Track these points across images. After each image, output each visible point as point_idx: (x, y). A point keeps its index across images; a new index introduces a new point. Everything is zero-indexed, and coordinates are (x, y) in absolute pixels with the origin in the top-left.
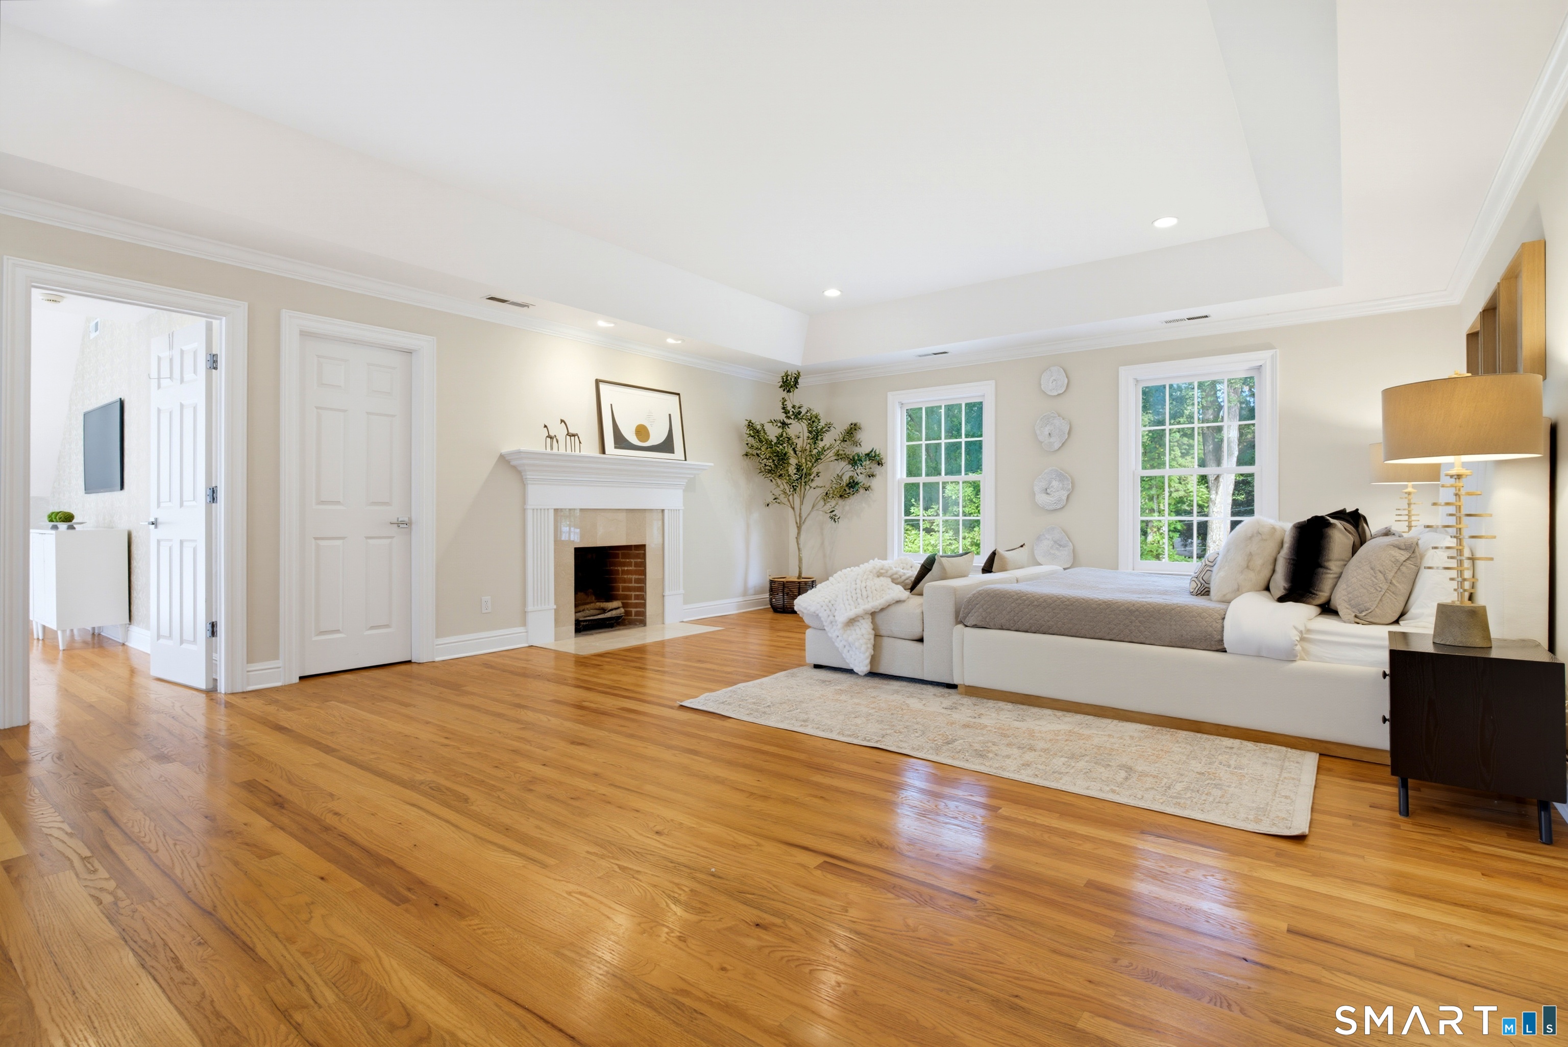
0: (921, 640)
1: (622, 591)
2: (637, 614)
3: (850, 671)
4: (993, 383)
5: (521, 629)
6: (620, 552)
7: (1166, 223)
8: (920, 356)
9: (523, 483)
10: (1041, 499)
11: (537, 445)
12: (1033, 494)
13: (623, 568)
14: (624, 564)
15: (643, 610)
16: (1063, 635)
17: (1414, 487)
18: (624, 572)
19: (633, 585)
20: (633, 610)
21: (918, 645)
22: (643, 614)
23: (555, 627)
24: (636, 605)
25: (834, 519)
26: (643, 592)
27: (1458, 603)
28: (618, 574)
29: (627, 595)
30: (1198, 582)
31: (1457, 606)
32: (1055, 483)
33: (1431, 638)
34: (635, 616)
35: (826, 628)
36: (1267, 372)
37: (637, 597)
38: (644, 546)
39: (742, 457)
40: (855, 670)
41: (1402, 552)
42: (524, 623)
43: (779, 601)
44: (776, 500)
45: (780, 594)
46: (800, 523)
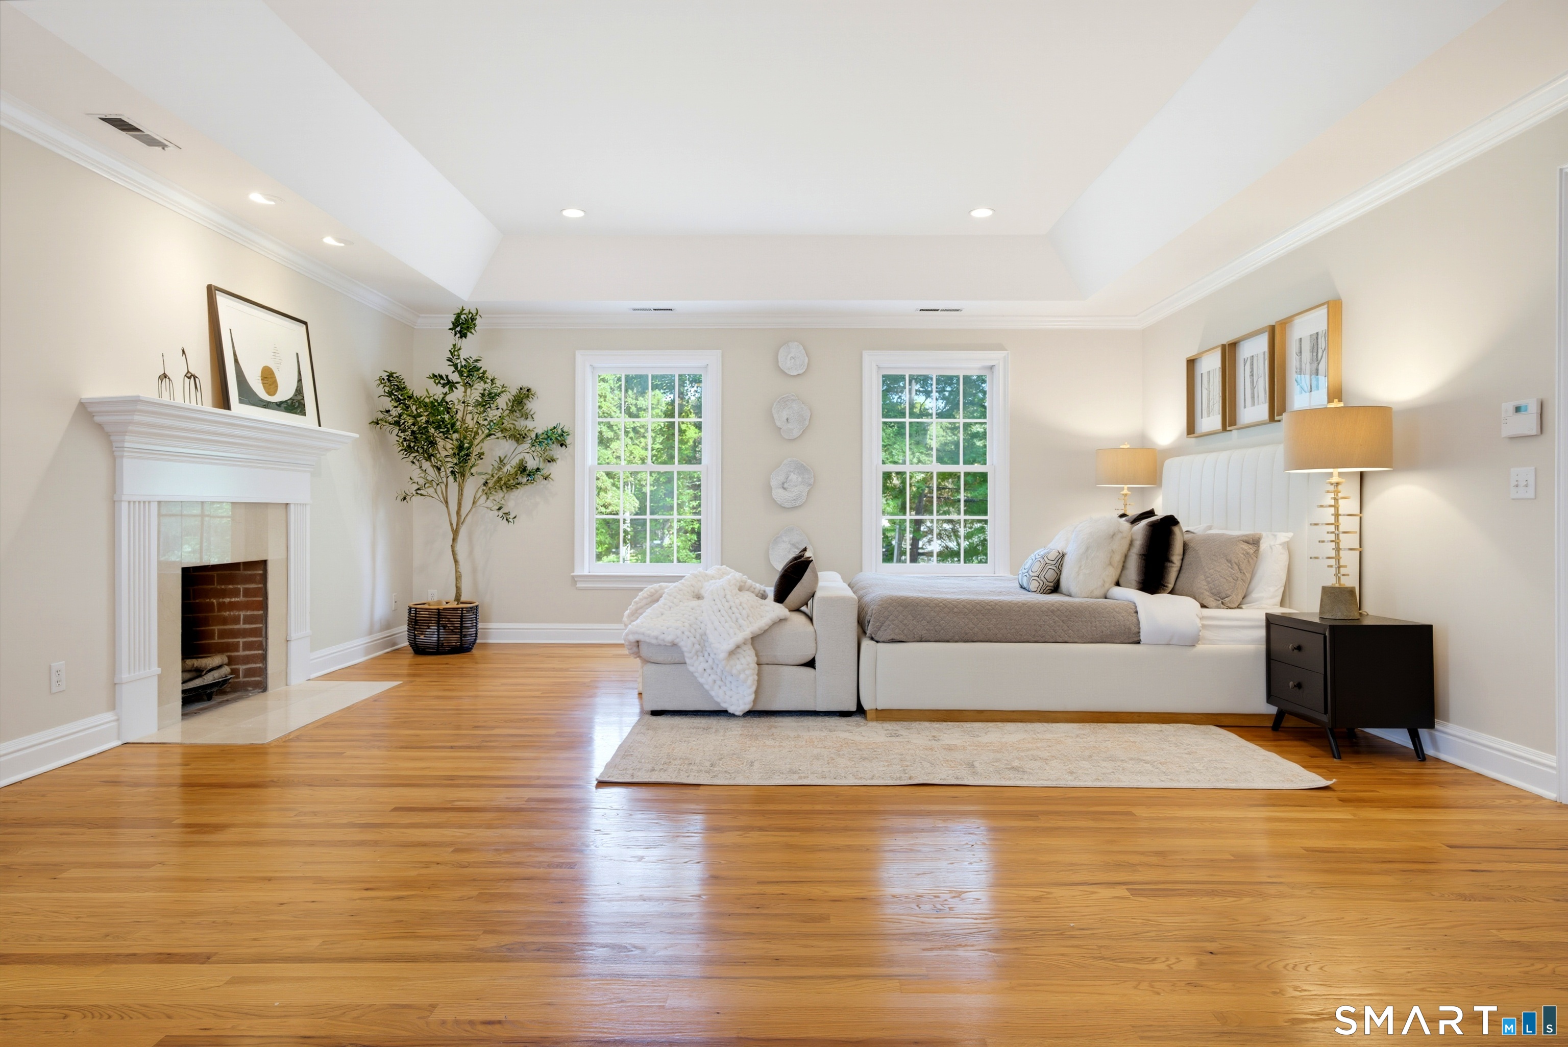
0: (811, 664)
1: (219, 638)
2: (249, 673)
3: (723, 713)
4: (719, 353)
5: (109, 716)
6: (215, 574)
7: (981, 213)
8: (635, 310)
9: (114, 455)
10: (779, 494)
11: (149, 391)
12: (770, 489)
13: (221, 600)
14: (224, 594)
15: (260, 665)
16: (987, 642)
17: (1129, 489)
18: (222, 606)
19: (242, 626)
20: (242, 668)
21: (809, 670)
22: (263, 672)
23: (158, 706)
24: (247, 660)
25: (506, 517)
26: (261, 636)
27: (1337, 585)
28: (212, 610)
29: (228, 644)
30: (1040, 581)
31: (1337, 588)
32: (793, 477)
33: (1318, 614)
34: (245, 676)
35: (687, 661)
36: (1000, 372)
37: (248, 646)
38: (265, 562)
39: (369, 425)
40: (731, 710)
41: (1250, 546)
42: (113, 705)
43: (435, 638)
44: (419, 492)
45: (434, 628)
46: (457, 525)
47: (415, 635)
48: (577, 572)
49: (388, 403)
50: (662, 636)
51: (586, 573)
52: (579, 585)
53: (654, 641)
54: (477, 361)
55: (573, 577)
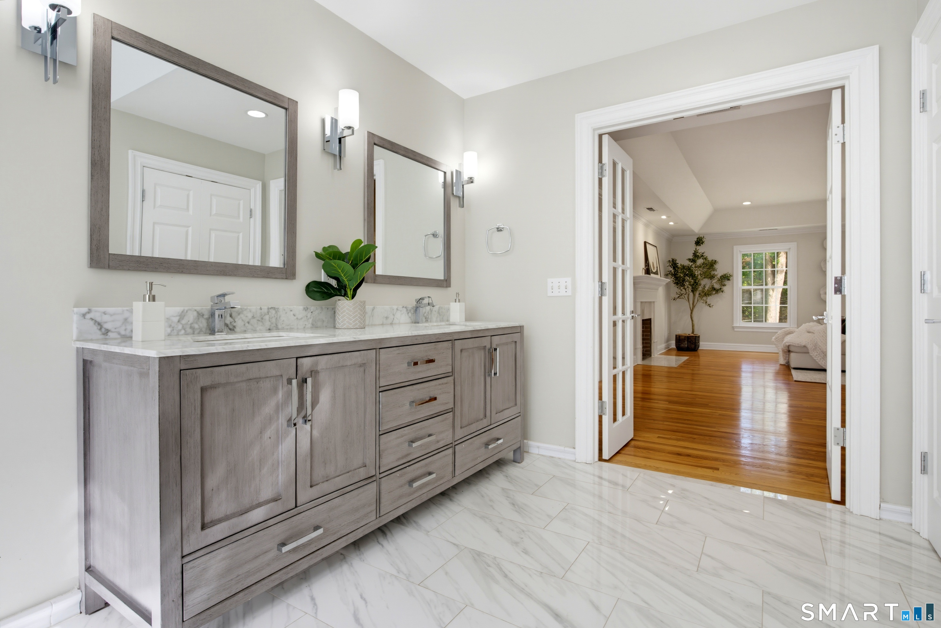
4: (795, 243)
6: (646, 321)
8: (760, 230)
15: (650, 349)
22: (650, 351)
25: (709, 306)
35: (810, 352)
38: (651, 319)
43: (686, 346)
44: (679, 297)
45: (686, 342)
46: (693, 308)
47: (679, 344)
48: (735, 325)
49: (671, 269)
50: (800, 344)
51: (738, 325)
52: (735, 330)
53: (797, 345)
54: (703, 253)
55: (733, 327)
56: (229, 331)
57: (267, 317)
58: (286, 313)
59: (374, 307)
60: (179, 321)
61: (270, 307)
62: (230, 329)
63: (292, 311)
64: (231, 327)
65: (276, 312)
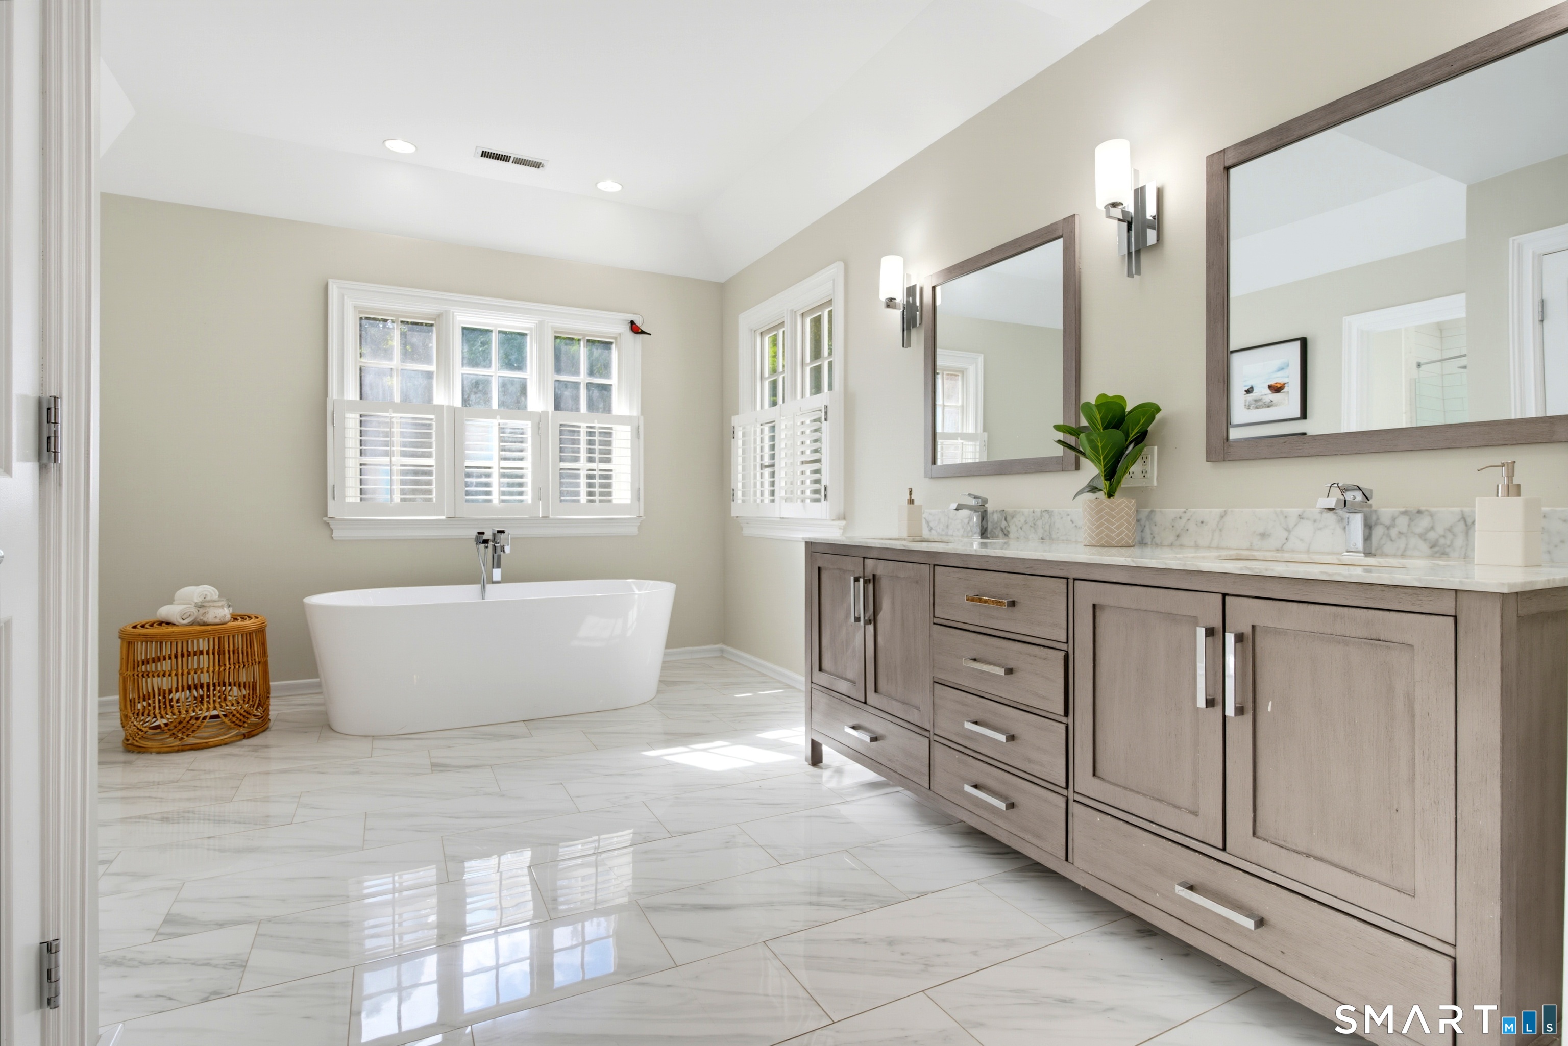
56: (1004, 536)
57: (1039, 523)
58: (1062, 518)
59: (1225, 511)
60: (968, 523)
61: (1043, 510)
62: (1005, 534)
63: (1069, 515)
64: (1006, 532)
65: (1050, 517)
